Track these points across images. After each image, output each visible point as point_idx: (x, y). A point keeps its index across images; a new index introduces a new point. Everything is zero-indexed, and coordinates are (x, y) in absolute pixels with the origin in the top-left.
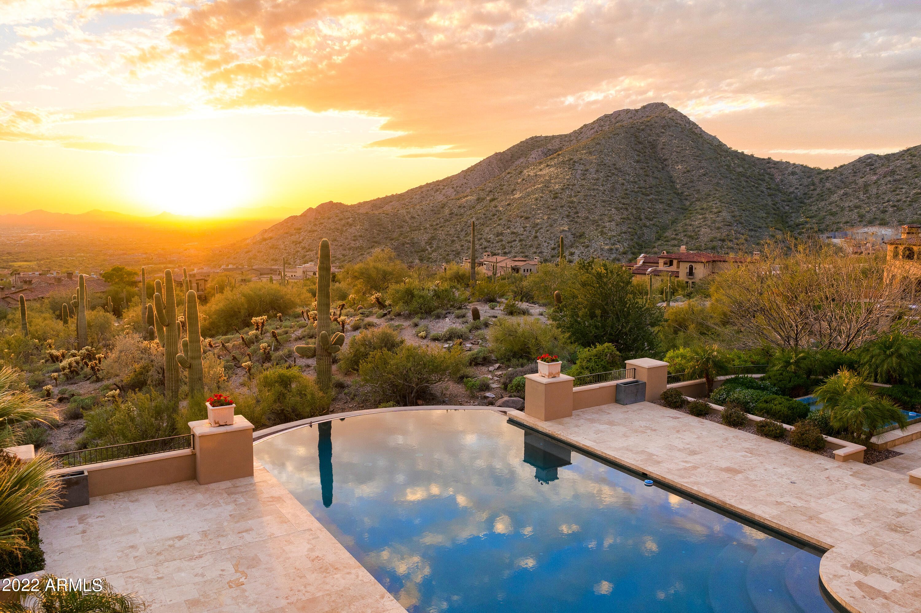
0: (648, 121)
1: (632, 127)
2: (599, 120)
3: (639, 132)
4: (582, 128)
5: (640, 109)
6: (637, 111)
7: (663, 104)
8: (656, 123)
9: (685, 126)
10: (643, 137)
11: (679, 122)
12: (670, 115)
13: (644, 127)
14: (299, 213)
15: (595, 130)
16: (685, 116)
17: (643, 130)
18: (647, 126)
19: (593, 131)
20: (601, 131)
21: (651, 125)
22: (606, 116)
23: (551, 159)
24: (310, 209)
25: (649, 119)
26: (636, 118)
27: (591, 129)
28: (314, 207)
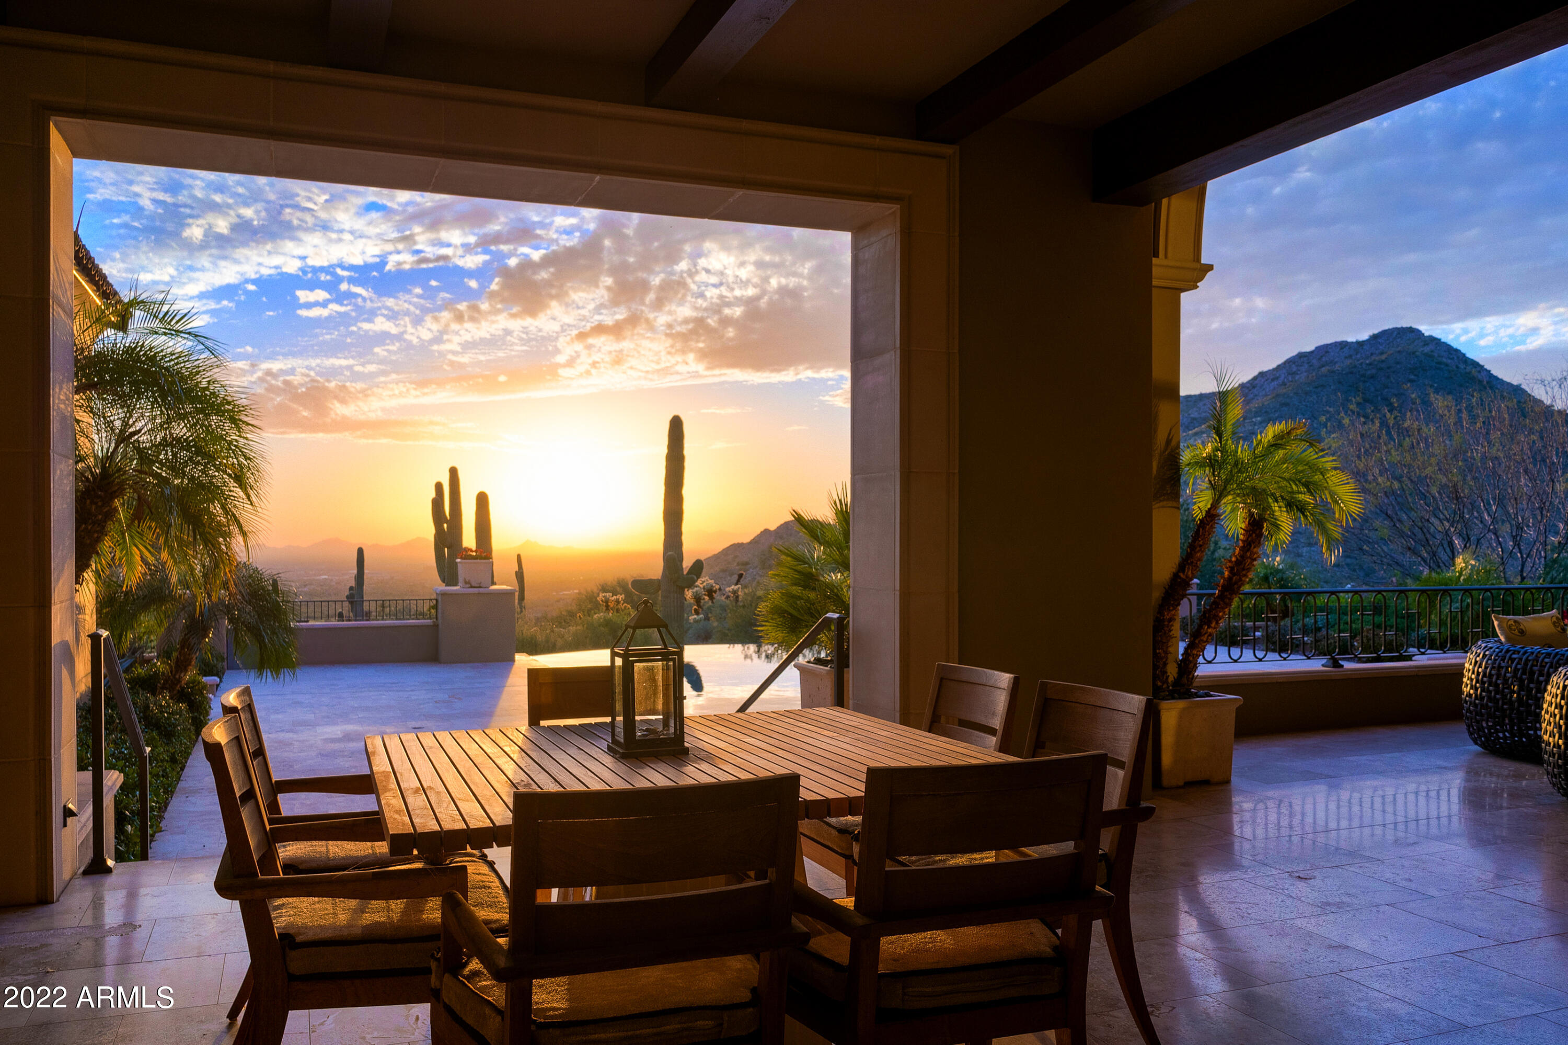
0: (1383, 361)
1: (1351, 373)
2: (1290, 362)
3: (1364, 382)
4: (1255, 378)
5: (1367, 340)
6: (1360, 344)
7: (1411, 330)
8: (1398, 363)
9: (1457, 367)
10: (1373, 389)
11: (1444, 360)
12: (1427, 349)
13: (1374, 371)
14: (746, 540)
15: (1280, 381)
16: (1457, 351)
17: (1372, 377)
18: (1381, 369)
19: (1276, 383)
20: (1292, 381)
21: (1389, 368)
22: (1301, 356)
23: (1196, 434)
24: (766, 532)
25: (1383, 357)
26: (1359, 356)
27: (1273, 380)
28: (773, 527)
